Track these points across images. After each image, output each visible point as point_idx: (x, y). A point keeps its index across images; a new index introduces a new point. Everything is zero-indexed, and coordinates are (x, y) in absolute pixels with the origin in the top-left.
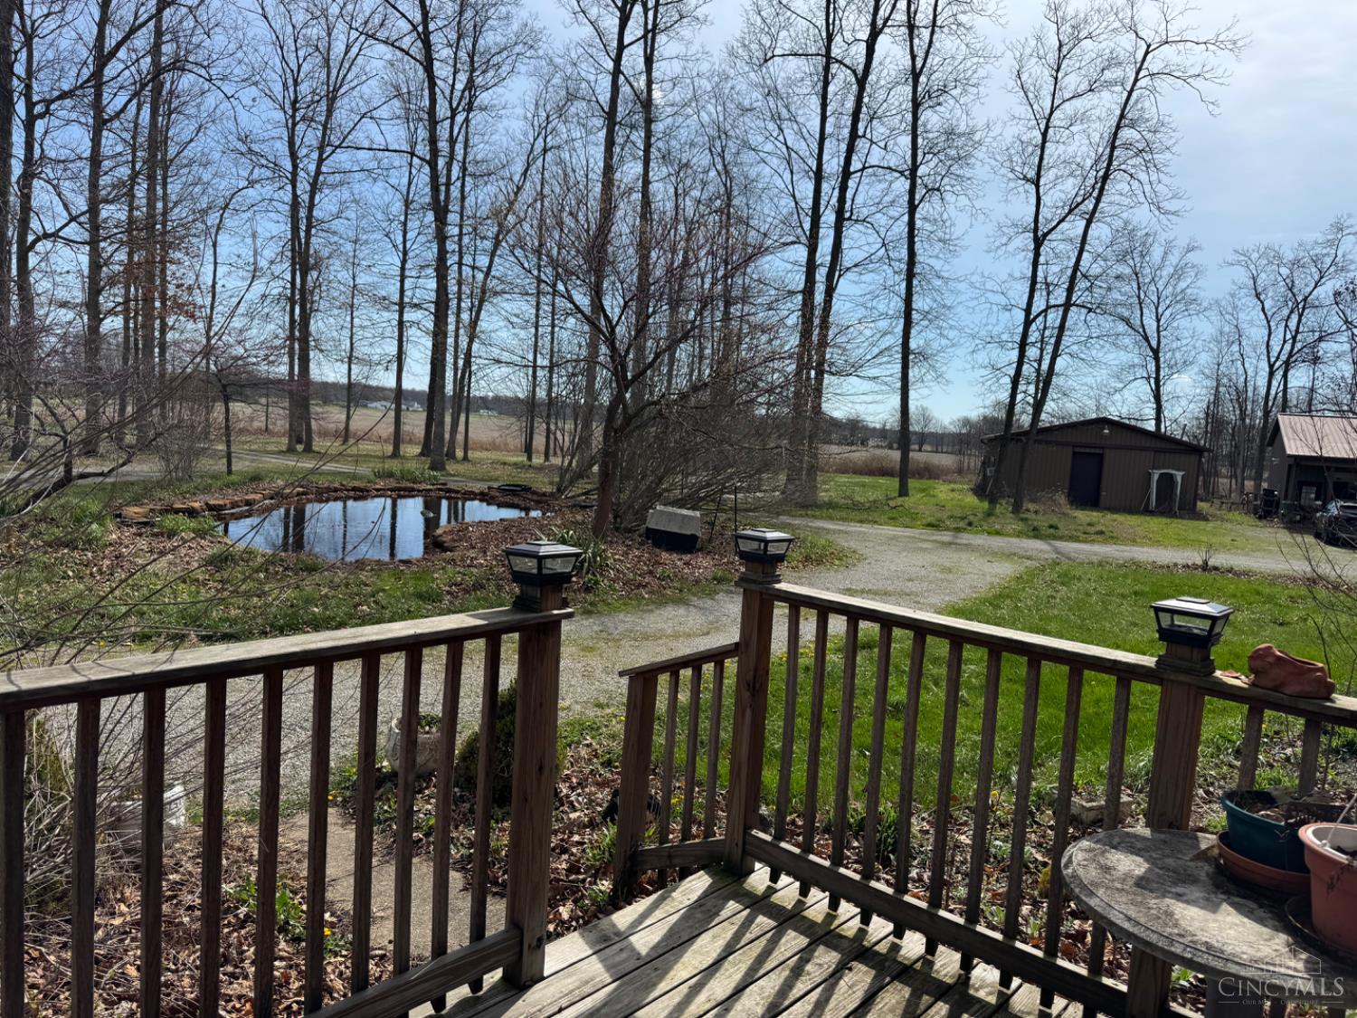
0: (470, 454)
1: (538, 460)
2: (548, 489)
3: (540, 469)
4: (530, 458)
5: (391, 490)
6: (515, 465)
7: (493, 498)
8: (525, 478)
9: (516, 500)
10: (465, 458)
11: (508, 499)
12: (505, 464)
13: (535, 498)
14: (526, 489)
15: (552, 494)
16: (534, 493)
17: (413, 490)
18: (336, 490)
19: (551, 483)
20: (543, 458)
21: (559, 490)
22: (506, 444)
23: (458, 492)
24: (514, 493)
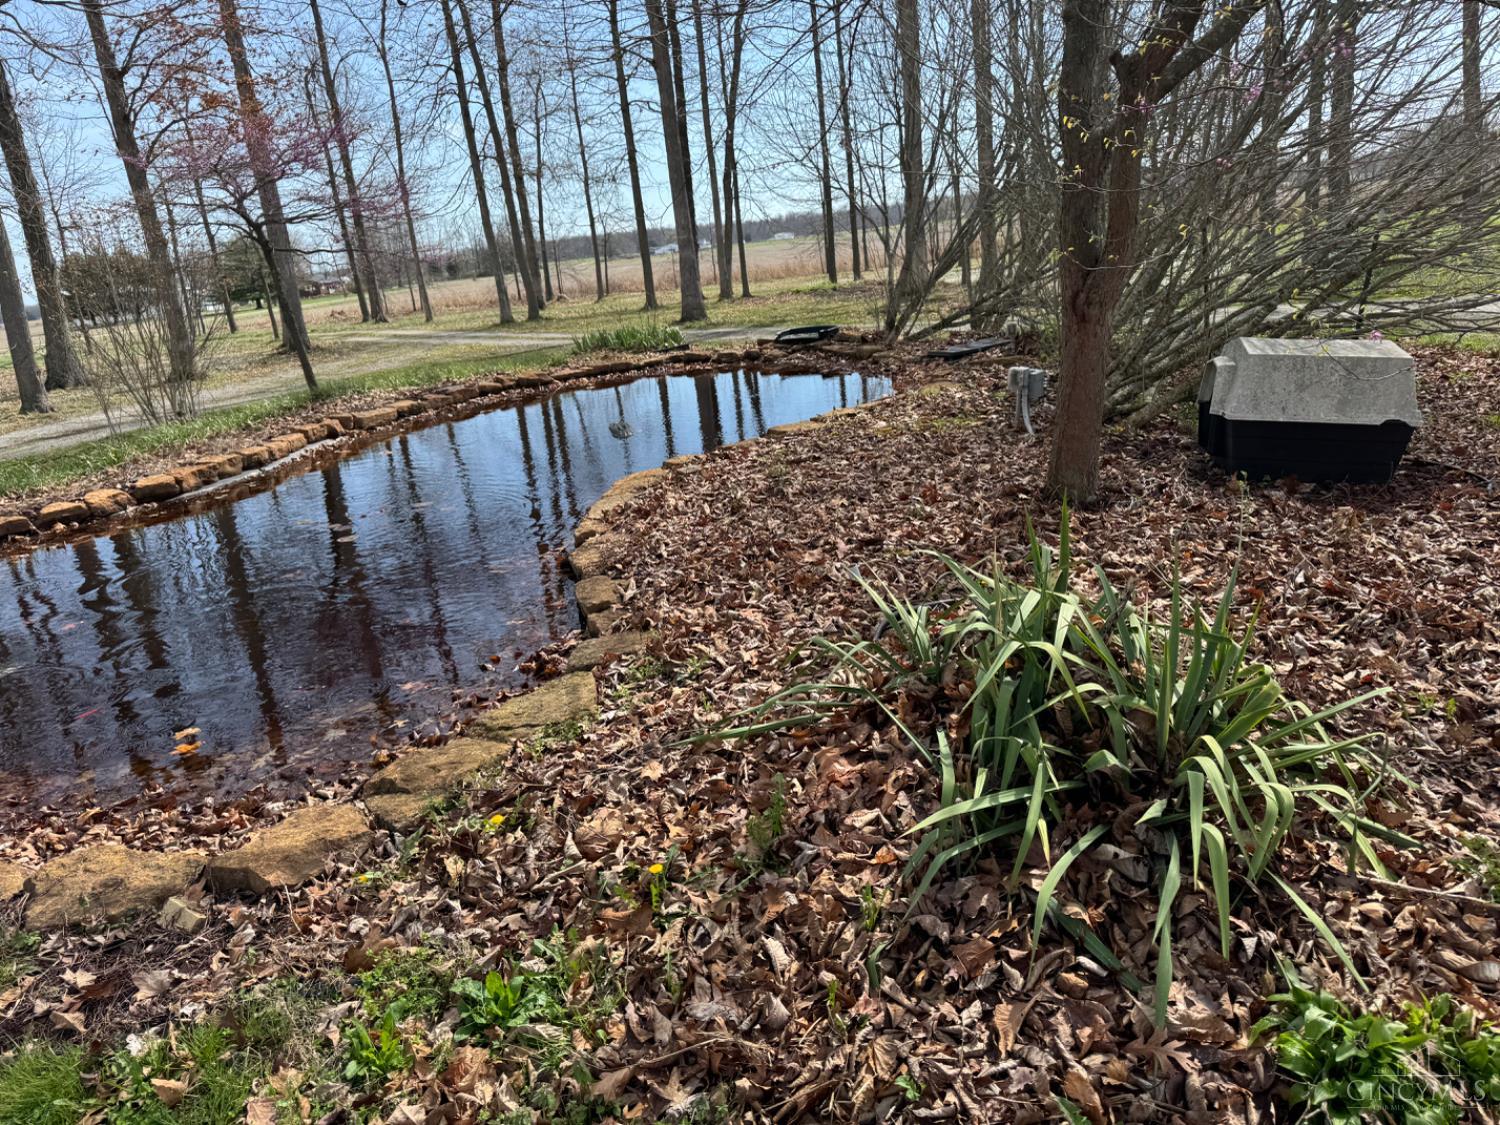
0: (752, 288)
1: (845, 279)
2: (869, 326)
3: (849, 291)
4: (833, 278)
5: (588, 375)
6: (814, 292)
7: (769, 360)
8: (826, 313)
9: (811, 359)
10: (746, 294)
11: (798, 359)
12: (798, 292)
13: (847, 348)
14: (828, 334)
15: (878, 337)
16: (844, 339)
17: (627, 367)
18: (484, 392)
19: (875, 313)
20: (851, 276)
21: (890, 324)
22: (803, 267)
23: (706, 359)
24: (806, 345)
